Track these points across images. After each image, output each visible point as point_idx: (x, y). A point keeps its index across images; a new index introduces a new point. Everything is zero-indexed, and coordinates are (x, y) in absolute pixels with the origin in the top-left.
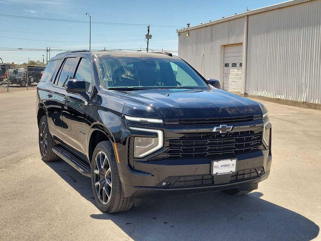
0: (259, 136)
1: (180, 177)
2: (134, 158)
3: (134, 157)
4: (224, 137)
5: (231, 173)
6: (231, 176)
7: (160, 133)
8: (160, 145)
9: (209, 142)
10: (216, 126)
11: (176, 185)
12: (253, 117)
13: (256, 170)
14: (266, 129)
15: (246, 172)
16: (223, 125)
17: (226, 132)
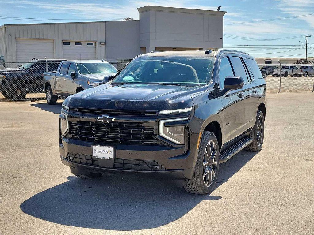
1: (76, 154)
3: (62, 134)
4: (106, 127)
5: (109, 159)
7: (67, 117)
11: (74, 160)
12: (145, 111)
13: (145, 163)
14: (165, 125)
15: (132, 162)
16: (104, 116)
17: (108, 122)
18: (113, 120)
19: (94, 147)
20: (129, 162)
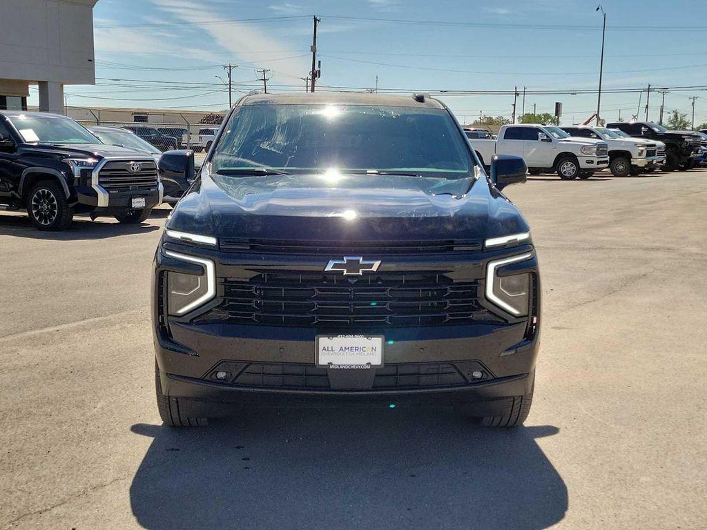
0: (469, 288)
1: (250, 363)
2: (168, 315)
3: (169, 313)
4: (353, 285)
5: (369, 367)
6: (376, 376)
7: (210, 266)
8: (211, 292)
9: (317, 293)
10: (334, 259)
11: (240, 379)
12: (452, 242)
13: (456, 368)
14: (499, 273)
15: (423, 369)
16: (350, 258)
17: (361, 273)
18: (374, 269)
19: (324, 342)
20: (413, 370)
